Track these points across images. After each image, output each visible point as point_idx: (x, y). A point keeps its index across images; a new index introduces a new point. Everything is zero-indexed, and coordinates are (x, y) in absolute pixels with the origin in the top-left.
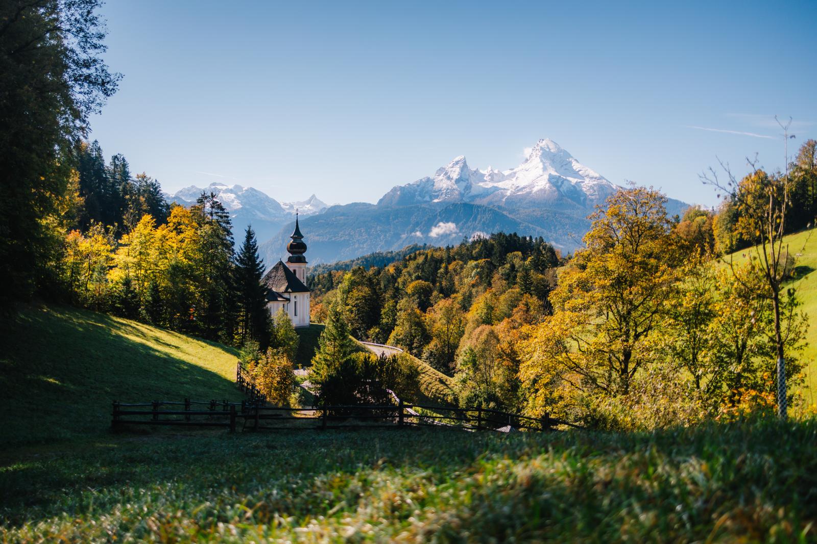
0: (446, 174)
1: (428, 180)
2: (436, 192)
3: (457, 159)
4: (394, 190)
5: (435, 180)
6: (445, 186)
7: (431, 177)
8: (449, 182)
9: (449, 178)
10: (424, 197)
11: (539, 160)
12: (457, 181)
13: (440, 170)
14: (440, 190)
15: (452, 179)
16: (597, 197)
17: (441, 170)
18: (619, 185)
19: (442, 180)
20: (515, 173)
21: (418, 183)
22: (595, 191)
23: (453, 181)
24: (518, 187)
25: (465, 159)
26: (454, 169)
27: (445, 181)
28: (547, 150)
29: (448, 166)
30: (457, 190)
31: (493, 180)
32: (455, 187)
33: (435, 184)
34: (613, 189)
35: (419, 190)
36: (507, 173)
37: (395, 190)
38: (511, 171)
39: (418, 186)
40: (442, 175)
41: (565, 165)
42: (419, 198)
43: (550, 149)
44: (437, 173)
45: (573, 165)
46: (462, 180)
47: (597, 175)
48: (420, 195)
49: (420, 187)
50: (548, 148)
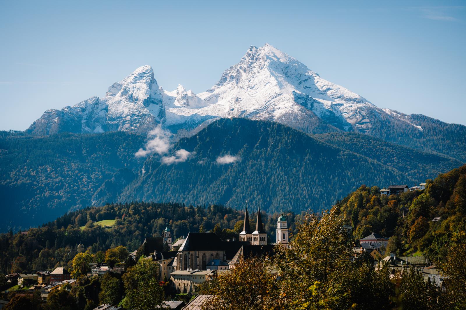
0: (126, 92)
1: (97, 102)
2: (114, 120)
3: (140, 70)
4: (48, 115)
5: (109, 103)
6: (126, 111)
7: (102, 98)
8: (132, 105)
9: (131, 99)
10: (94, 128)
11: (269, 73)
12: (147, 103)
13: (113, 86)
14: (119, 117)
15: (137, 100)
16: (370, 126)
17: (116, 87)
18: (393, 109)
19: (119, 102)
20: (217, 96)
21: (83, 106)
22: (364, 118)
23: (140, 103)
24: (244, 111)
25: (152, 70)
26: (138, 85)
27: (125, 103)
28: (276, 59)
29: (127, 81)
30: (149, 116)
31: (188, 105)
32: (145, 111)
33: (109, 108)
34: (388, 115)
35: (85, 117)
36: (204, 95)
37: (50, 116)
38: (210, 94)
39: (83, 110)
40: (119, 94)
41: (305, 80)
42: (87, 129)
43: (278, 59)
44: (109, 91)
45: (316, 81)
46: (153, 102)
47: (354, 95)
48: (87, 124)
49: (86, 112)
50: (275, 56)
